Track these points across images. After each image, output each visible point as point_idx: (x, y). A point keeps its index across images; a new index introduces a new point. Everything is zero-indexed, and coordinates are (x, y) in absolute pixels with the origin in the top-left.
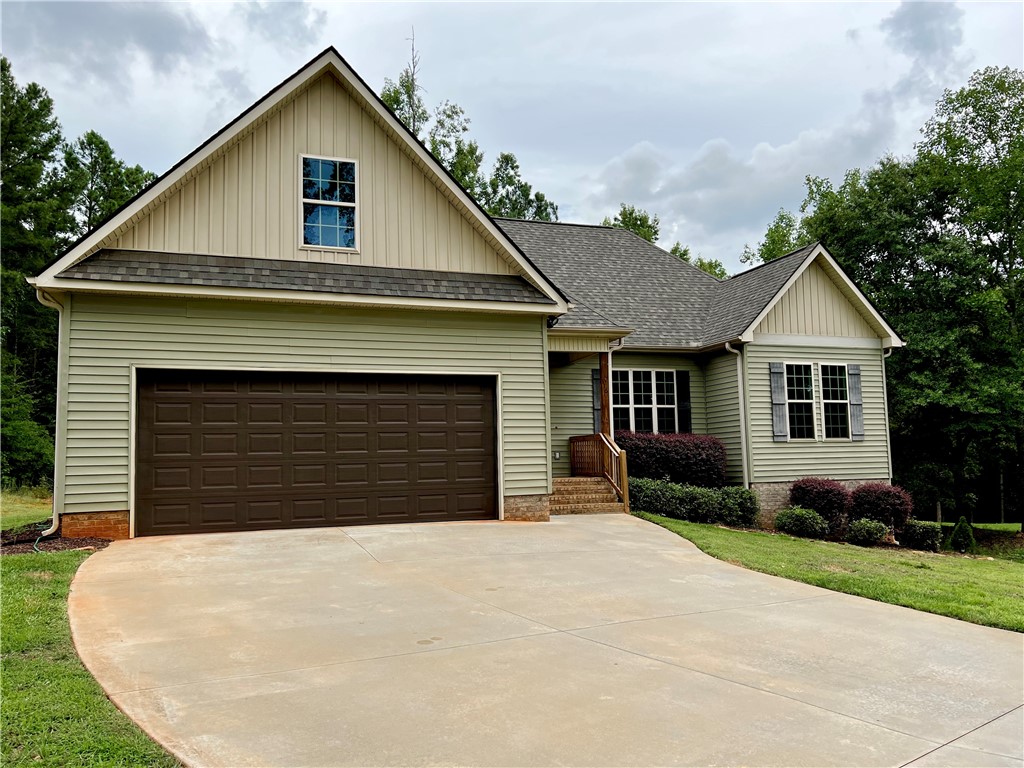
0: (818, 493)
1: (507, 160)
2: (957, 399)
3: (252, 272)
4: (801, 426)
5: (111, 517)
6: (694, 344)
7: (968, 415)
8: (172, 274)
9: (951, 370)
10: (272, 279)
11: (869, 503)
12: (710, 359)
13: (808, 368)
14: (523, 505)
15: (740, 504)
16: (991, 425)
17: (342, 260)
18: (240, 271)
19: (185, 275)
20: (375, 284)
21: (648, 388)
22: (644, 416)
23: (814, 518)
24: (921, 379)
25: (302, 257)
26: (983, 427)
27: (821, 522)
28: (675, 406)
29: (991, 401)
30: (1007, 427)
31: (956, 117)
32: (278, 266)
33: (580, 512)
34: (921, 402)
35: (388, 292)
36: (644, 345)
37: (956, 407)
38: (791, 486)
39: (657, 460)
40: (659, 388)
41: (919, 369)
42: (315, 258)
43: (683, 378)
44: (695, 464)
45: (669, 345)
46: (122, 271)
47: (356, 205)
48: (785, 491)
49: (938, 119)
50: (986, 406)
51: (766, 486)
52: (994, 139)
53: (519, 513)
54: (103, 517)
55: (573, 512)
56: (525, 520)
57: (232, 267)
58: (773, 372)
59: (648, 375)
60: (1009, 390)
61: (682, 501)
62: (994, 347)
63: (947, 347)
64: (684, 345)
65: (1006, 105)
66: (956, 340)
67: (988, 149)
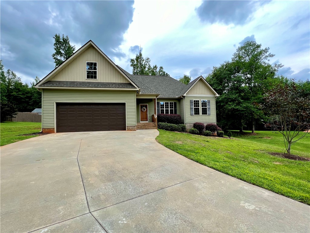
0: (198, 125)
1: (161, 68)
2: (237, 107)
3: (76, 84)
4: (197, 112)
5: (51, 129)
6: (177, 97)
7: (239, 110)
8: (60, 85)
9: (237, 102)
10: (80, 85)
11: (209, 127)
12: (180, 99)
13: (198, 101)
14: (131, 128)
15: (182, 128)
16: (245, 112)
17: (94, 81)
18: (74, 84)
19: (63, 85)
20: (100, 85)
21: (168, 105)
22: (167, 111)
23: (196, 130)
24: (230, 103)
25: (87, 81)
26: (243, 112)
27: (197, 131)
28: (173, 109)
29: (244, 107)
30: (248, 112)
31: (241, 52)
32: (81, 83)
33: (147, 129)
34: (230, 108)
35: (102, 87)
36: (167, 97)
37: (237, 109)
38: (193, 124)
39: (166, 119)
40: (170, 105)
41: (230, 102)
42: (89, 81)
43: (175, 104)
44: (174, 120)
45: (172, 97)
46: (51, 84)
47: (97, 71)
48: (192, 125)
49: (236, 53)
50: (243, 108)
51: (189, 124)
52: (248, 56)
53: (130, 129)
54: (50, 129)
55: (146, 129)
56: (131, 131)
57: (73, 83)
58: (191, 102)
59: (168, 103)
60: (248, 105)
61: (169, 127)
62: (246, 97)
63: (236, 97)
64: (175, 97)
65: (251, 49)
66: (238, 96)
67: (247, 58)
